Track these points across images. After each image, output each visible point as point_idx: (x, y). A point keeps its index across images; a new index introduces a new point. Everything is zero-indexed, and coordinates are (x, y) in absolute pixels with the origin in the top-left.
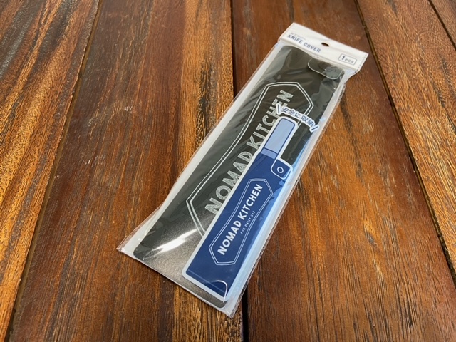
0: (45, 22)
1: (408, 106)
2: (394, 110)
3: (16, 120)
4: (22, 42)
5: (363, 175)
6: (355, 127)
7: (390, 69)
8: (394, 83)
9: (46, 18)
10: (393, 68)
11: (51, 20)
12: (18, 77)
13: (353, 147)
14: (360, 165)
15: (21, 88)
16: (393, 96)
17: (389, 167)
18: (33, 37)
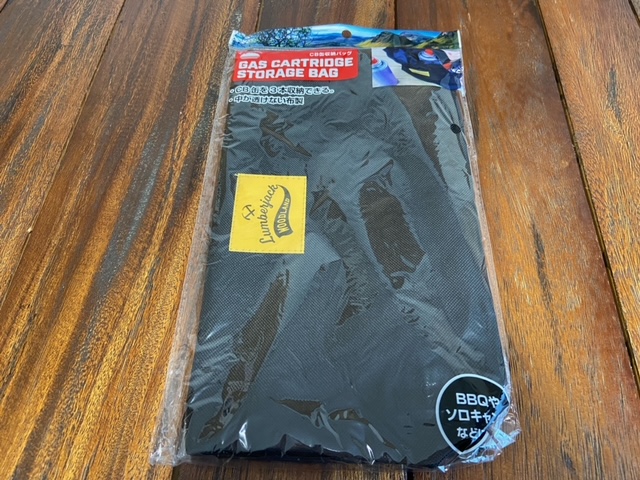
0: (178, 156)
1: (629, 269)
2: (610, 275)
3: (154, 292)
4: (155, 186)
5: (564, 371)
6: (556, 301)
7: (608, 212)
8: (612, 234)
9: (180, 151)
10: (611, 210)
11: (185, 154)
12: (153, 234)
13: (552, 331)
14: (560, 358)
15: (157, 248)
16: (609, 254)
17: (598, 360)
18: (166, 178)
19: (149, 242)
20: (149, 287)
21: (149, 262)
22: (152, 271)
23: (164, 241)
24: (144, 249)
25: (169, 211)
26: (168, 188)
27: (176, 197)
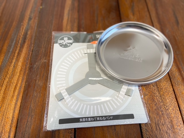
19: (14, 56)
20: (14, 67)
21: (14, 61)
22: (15, 63)
23: (17, 56)
24: (13, 58)
25: (19, 48)
26: (18, 43)
27: (20, 45)
